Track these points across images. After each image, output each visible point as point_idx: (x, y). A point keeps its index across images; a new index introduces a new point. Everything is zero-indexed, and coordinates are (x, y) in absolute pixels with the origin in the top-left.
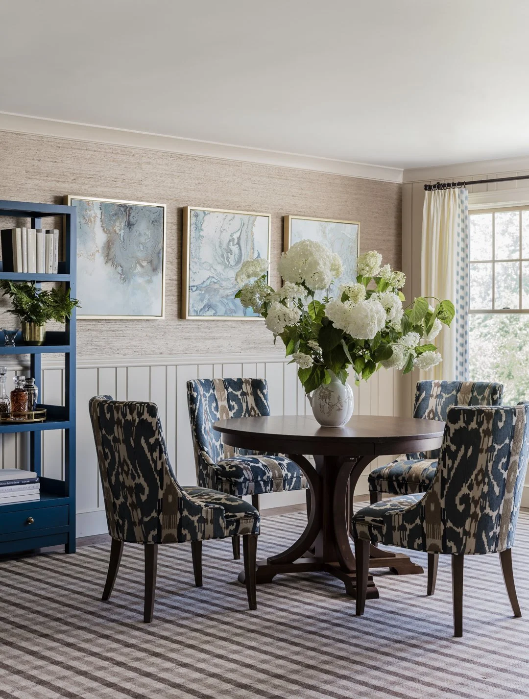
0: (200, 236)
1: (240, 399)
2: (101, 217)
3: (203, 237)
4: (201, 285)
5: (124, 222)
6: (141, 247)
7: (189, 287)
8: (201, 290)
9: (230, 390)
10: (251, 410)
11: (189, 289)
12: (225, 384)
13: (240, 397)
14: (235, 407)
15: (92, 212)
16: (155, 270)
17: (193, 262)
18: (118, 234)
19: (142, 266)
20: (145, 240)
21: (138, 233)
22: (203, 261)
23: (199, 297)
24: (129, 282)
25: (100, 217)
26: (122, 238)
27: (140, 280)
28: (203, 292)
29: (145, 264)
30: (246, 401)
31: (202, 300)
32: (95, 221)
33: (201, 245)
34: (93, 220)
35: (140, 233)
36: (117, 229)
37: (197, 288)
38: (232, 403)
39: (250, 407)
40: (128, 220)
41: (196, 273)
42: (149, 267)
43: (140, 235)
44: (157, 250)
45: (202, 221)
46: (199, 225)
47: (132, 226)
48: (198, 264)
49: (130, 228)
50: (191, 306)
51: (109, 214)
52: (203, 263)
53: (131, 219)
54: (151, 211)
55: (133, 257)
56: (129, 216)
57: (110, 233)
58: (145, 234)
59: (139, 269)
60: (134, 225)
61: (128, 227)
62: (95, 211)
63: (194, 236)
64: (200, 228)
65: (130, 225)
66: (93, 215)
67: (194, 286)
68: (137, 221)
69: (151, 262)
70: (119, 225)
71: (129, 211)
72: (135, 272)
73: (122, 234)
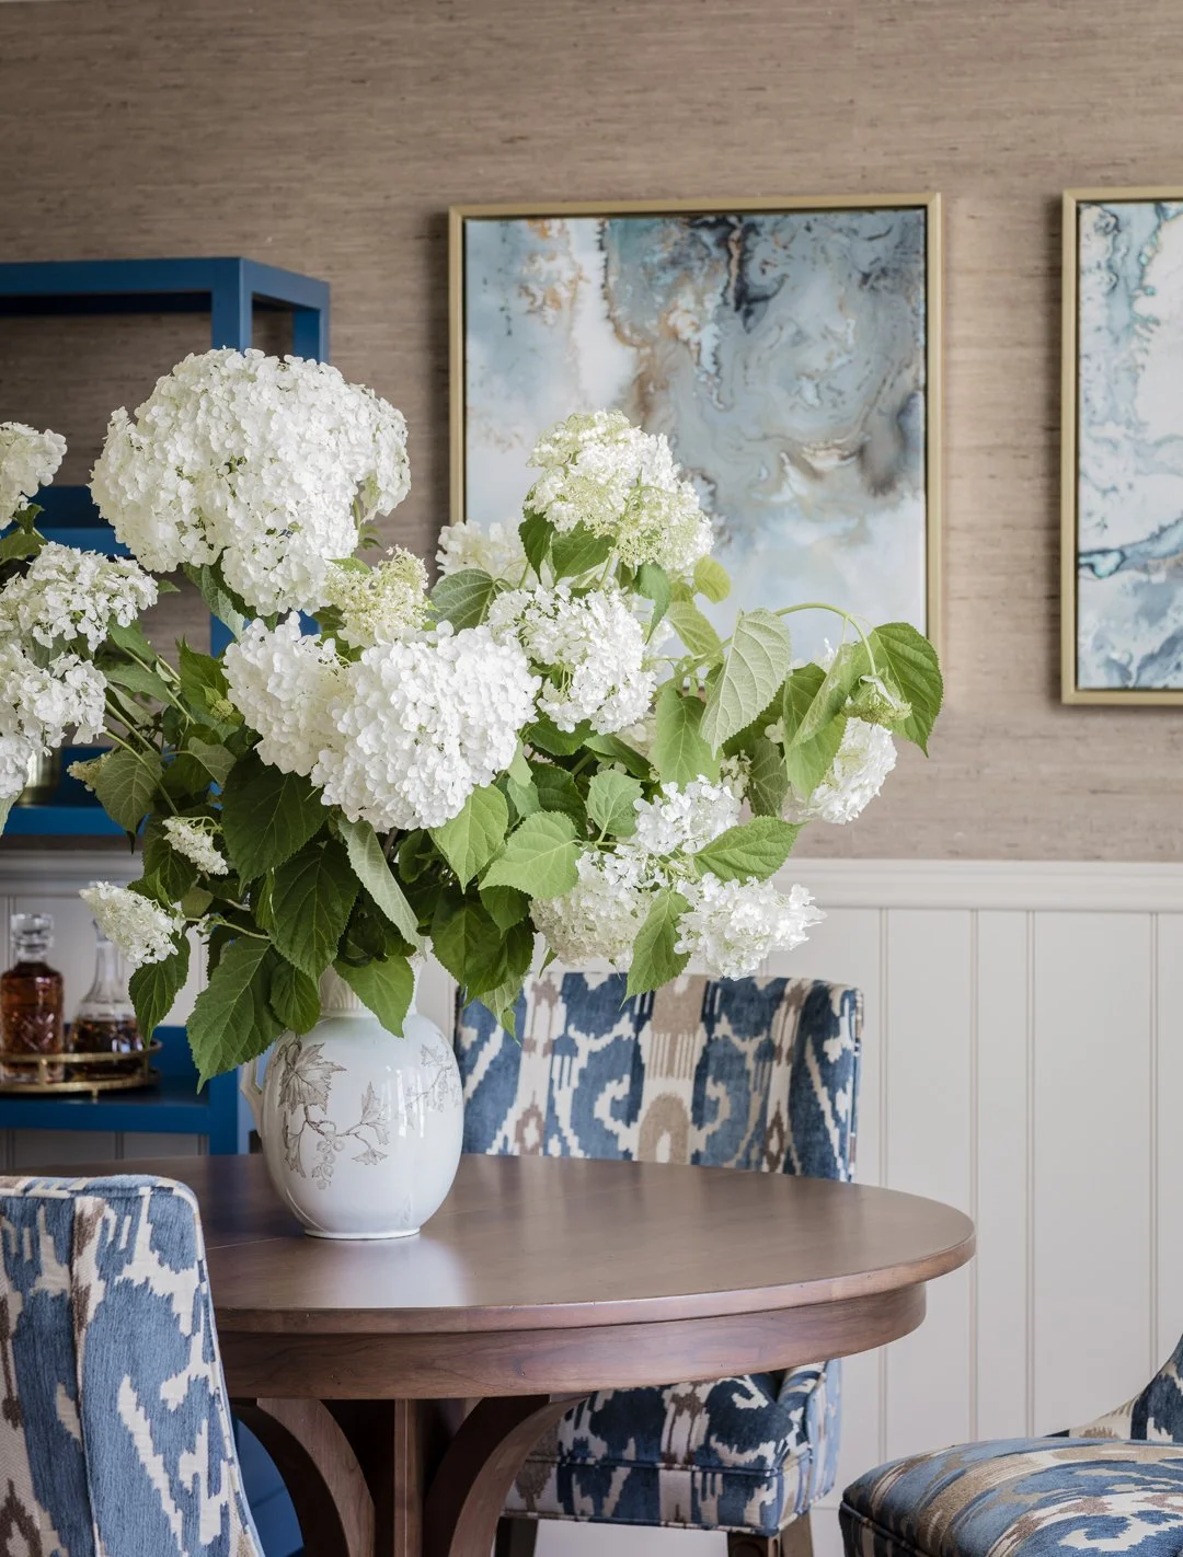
0: (1135, 318)
1: (748, 1073)
2: (606, 278)
3: (1157, 322)
4: (1149, 547)
5: (720, 290)
6: (809, 393)
7: (1077, 555)
8: (1145, 569)
9: (723, 1028)
10: (771, 1129)
11: (1077, 566)
12: (708, 1001)
13: (750, 1064)
14: (721, 1107)
15: (561, 262)
16: (883, 485)
17: (1096, 441)
18: (687, 343)
19: (814, 475)
20: (829, 359)
21: (790, 330)
22: (1153, 434)
23: (1133, 603)
24: (749, 543)
25: (598, 279)
26: (707, 360)
27: (805, 535)
28: (1159, 578)
29: (826, 462)
30: (765, 1085)
31: (1153, 614)
32: (573, 300)
33: (1141, 358)
34: (564, 294)
35: (799, 333)
36: (682, 322)
37: (1124, 557)
38: (714, 1090)
39: (770, 1115)
40: (741, 278)
41: (1114, 489)
42: (851, 474)
43: (800, 338)
44: (892, 399)
45: (1148, 251)
46: (1132, 269)
47: (758, 307)
48: (1126, 446)
49: (748, 313)
50: (1086, 642)
51: (644, 266)
52: (1158, 444)
53: (754, 276)
54: (855, 232)
55: (765, 437)
56: (742, 263)
57: (648, 341)
58: (826, 334)
59: (796, 484)
60: (766, 298)
61: (737, 309)
62: (576, 257)
63: (1102, 323)
64: (1133, 283)
65: (746, 301)
66: (568, 275)
67: (1104, 552)
68: (782, 280)
69: (861, 452)
70: (692, 306)
71: (741, 241)
72: (776, 499)
73: (708, 344)
